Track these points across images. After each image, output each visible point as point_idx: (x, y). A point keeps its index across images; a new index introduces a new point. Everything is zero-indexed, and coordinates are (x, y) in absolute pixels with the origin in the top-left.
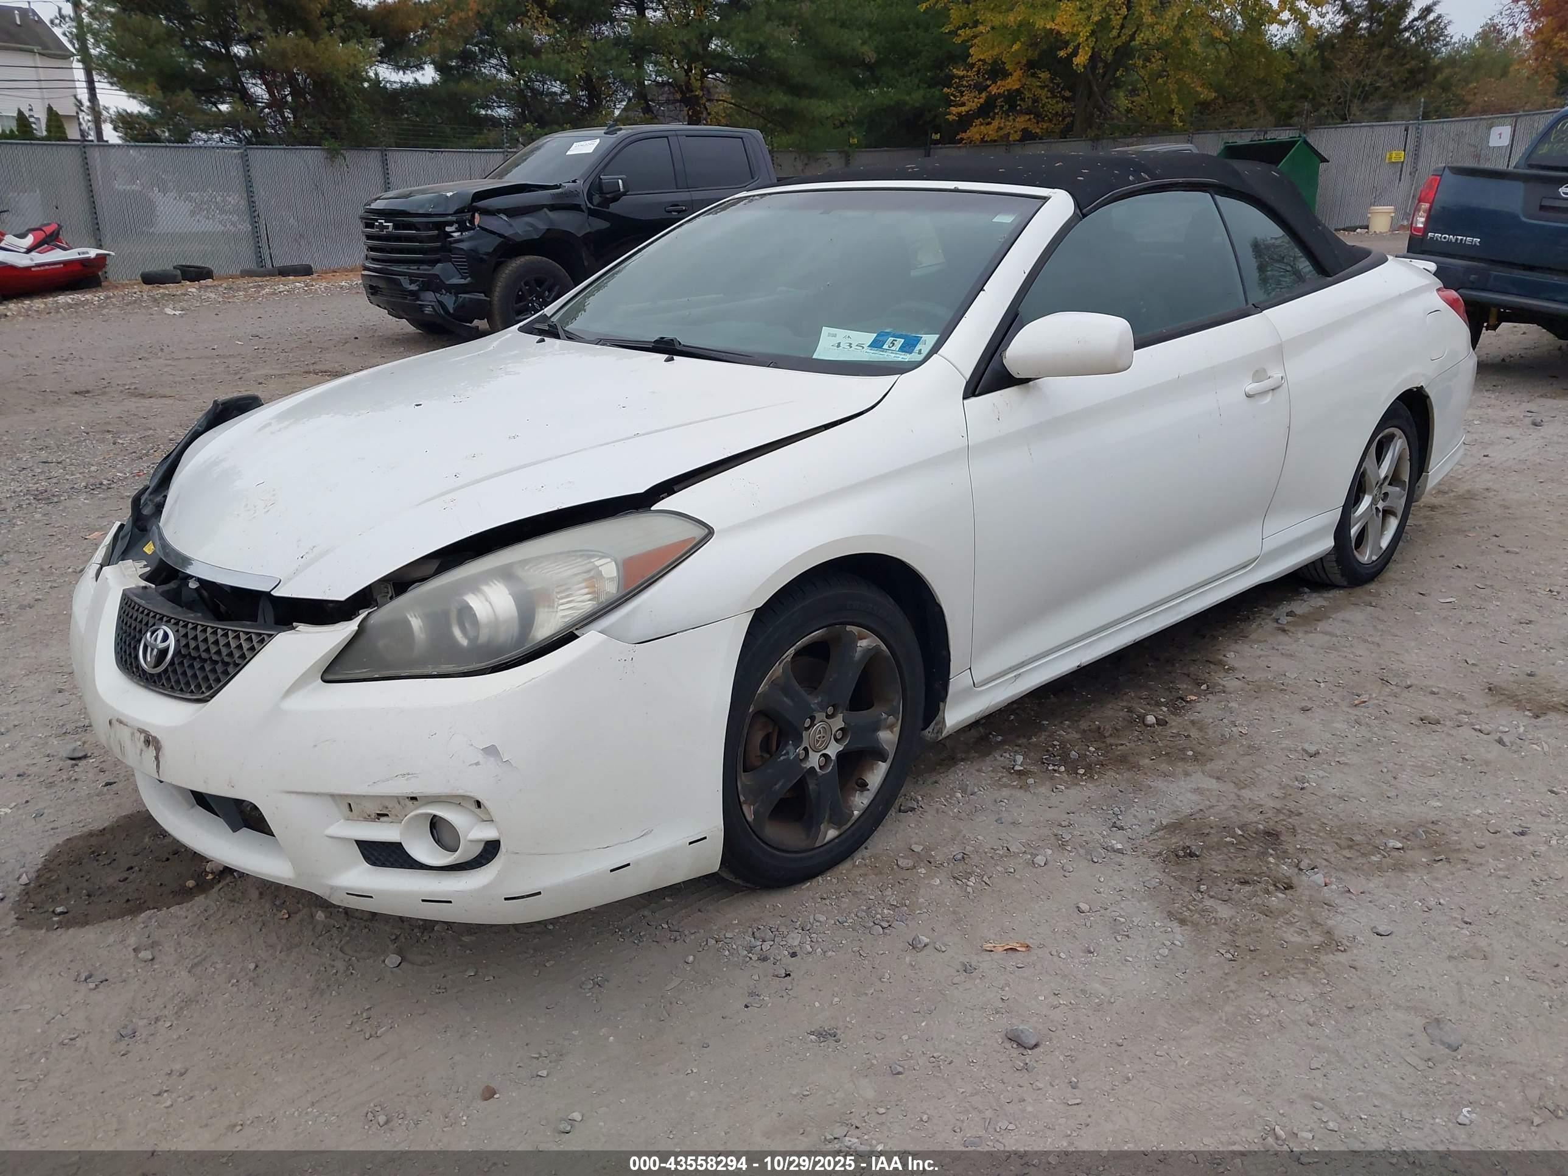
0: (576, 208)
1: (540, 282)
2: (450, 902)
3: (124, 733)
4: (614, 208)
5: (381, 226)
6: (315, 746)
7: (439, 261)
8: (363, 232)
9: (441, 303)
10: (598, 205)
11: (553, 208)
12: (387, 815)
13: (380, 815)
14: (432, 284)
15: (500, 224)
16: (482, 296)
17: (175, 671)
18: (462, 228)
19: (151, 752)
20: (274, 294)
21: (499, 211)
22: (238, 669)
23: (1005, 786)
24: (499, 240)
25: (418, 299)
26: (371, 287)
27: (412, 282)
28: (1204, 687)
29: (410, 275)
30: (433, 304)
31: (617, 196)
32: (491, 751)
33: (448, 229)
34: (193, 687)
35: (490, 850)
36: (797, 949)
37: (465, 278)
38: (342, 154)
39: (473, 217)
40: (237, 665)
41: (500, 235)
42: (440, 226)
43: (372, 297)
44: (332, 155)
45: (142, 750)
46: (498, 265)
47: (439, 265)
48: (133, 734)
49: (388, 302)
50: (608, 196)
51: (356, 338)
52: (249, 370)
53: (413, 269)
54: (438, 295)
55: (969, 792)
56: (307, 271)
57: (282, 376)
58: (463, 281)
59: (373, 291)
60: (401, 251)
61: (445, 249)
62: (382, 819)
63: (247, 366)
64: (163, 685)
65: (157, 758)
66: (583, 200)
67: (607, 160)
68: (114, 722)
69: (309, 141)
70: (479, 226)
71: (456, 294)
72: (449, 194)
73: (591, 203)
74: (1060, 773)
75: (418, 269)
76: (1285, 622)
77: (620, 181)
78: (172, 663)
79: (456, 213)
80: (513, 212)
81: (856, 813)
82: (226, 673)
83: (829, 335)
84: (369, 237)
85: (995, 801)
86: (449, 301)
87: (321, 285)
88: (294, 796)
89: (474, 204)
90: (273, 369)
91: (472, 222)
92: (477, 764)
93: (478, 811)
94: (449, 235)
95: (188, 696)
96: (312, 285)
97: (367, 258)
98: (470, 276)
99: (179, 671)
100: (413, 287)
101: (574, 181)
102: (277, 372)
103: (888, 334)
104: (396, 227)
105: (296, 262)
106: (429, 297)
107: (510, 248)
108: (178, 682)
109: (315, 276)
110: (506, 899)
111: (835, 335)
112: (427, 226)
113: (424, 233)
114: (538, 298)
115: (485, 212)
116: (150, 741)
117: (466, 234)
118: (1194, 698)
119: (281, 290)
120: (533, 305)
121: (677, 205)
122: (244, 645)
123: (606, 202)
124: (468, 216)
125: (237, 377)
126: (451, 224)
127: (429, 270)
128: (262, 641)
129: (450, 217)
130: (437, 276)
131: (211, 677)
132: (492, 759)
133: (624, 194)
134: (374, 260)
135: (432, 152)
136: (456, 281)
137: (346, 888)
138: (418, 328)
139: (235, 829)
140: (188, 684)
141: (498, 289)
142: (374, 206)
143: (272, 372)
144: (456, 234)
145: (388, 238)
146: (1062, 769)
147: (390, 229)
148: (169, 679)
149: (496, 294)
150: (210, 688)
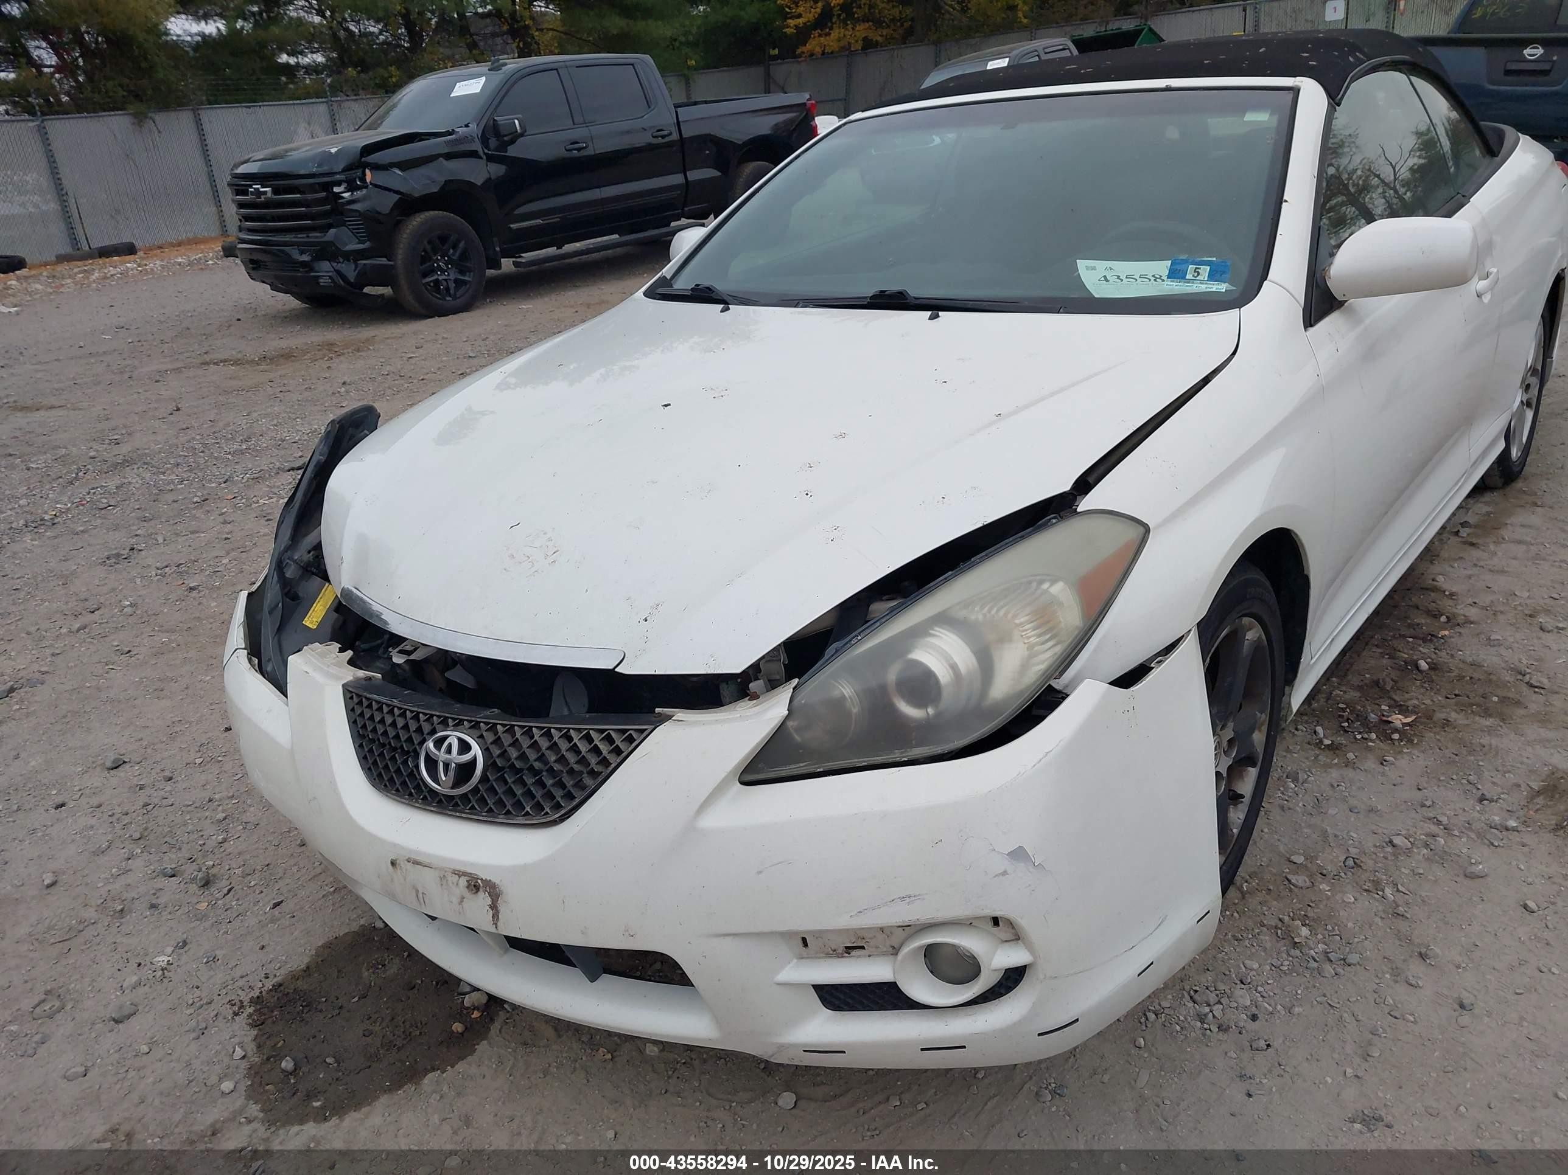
0: (473, 154)
1: (443, 239)
2: (964, 1047)
3: (428, 880)
4: (512, 151)
5: (258, 193)
6: (760, 872)
7: (331, 226)
8: (233, 201)
9: (338, 272)
10: (496, 150)
11: (449, 156)
12: (863, 947)
13: (849, 949)
14: (328, 252)
15: (396, 179)
16: (383, 261)
17: (492, 790)
18: (351, 188)
19: (483, 899)
20: (105, 278)
21: (393, 165)
22: (600, 779)
23: (1330, 766)
24: (398, 197)
25: (312, 270)
26: (252, 261)
27: (302, 253)
28: (1443, 619)
29: (299, 244)
30: (330, 274)
31: (515, 137)
32: (1019, 854)
33: (336, 189)
34: (528, 809)
35: (1013, 978)
36: (1254, 1010)
37: (363, 242)
38: (151, 118)
39: (364, 174)
40: (593, 774)
41: (396, 192)
42: (327, 187)
43: (252, 273)
44: (140, 118)
45: (463, 898)
46: (398, 224)
47: (332, 231)
48: (443, 878)
49: (276, 277)
50: (506, 138)
51: (239, 320)
52: (135, 368)
53: (301, 237)
54: (335, 264)
55: (1301, 780)
56: (129, 250)
57: (178, 370)
58: (361, 246)
59: (255, 267)
60: (280, 218)
61: (337, 212)
62: (854, 953)
63: (130, 362)
64: (473, 808)
65: (494, 907)
66: (477, 146)
67: (498, 98)
68: (402, 863)
69: (113, 106)
70: (371, 184)
71: (355, 261)
72: (333, 150)
73: (487, 147)
74: (1371, 741)
75: (308, 237)
76: (1465, 535)
77: (516, 121)
78: (484, 778)
79: (344, 171)
80: (406, 165)
81: (1235, 831)
82: (580, 786)
83: (1087, 268)
84: (241, 205)
85: (1332, 786)
86: (350, 271)
87: (155, 264)
88: (729, 939)
89: (363, 159)
90: (162, 363)
91: (363, 179)
92: (1005, 873)
93: (995, 930)
94: (338, 196)
95: (521, 820)
96: (146, 265)
97: (240, 229)
98: (368, 240)
99: (500, 790)
100: (305, 258)
101: (467, 126)
102: (169, 366)
103: (1186, 262)
104: (276, 191)
105: (115, 241)
106: (325, 268)
107: (408, 205)
108: (500, 803)
109: (140, 254)
110: (1039, 1035)
111: (1094, 268)
112: (312, 188)
113: (309, 196)
114: (443, 257)
115: (375, 167)
116: (475, 885)
117: (358, 194)
118: (1447, 633)
119: (112, 273)
120: (439, 265)
121: (577, 143)
122: (601, 747)
123: (504, 146)
124: (359, 173)
125: (126, 376)
126: (339, 184)
127: (322, 237)
128: (630, 740)
129: (338, 176)
130: (331, 243)
131: (558, 794)
132: (1022, 864)
133: (522, 135)
134: (251, 231)
135: (249, 107)
136: (350, 247)
137: (806, 1045)
138: (303, 302)
139: (593, 978)
140: (519, 805)
141: (400, 251)
142: (241, 170)
143: (164, 367)
144: (346, 195)
145: (267, 205)
146: (1373, 736)
147: (269, 195)
148: (483, 801)
149: (400, 257)
150: (558, 807)
